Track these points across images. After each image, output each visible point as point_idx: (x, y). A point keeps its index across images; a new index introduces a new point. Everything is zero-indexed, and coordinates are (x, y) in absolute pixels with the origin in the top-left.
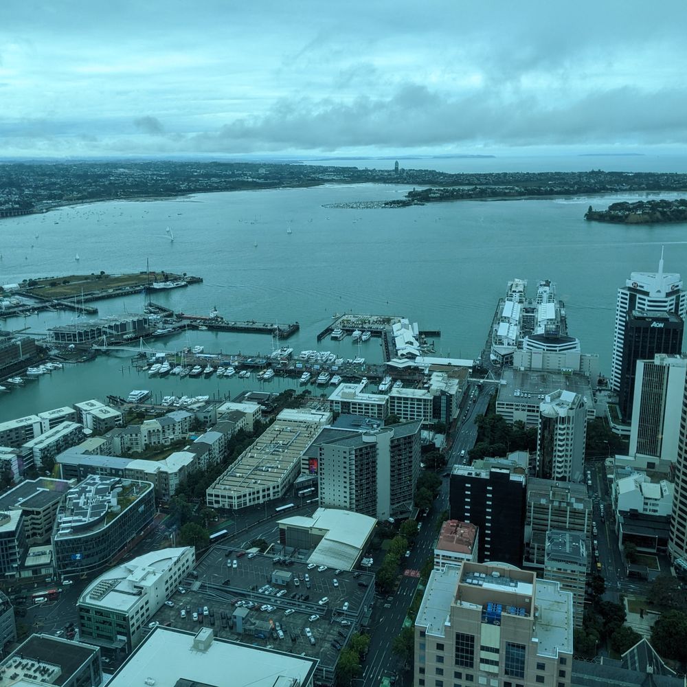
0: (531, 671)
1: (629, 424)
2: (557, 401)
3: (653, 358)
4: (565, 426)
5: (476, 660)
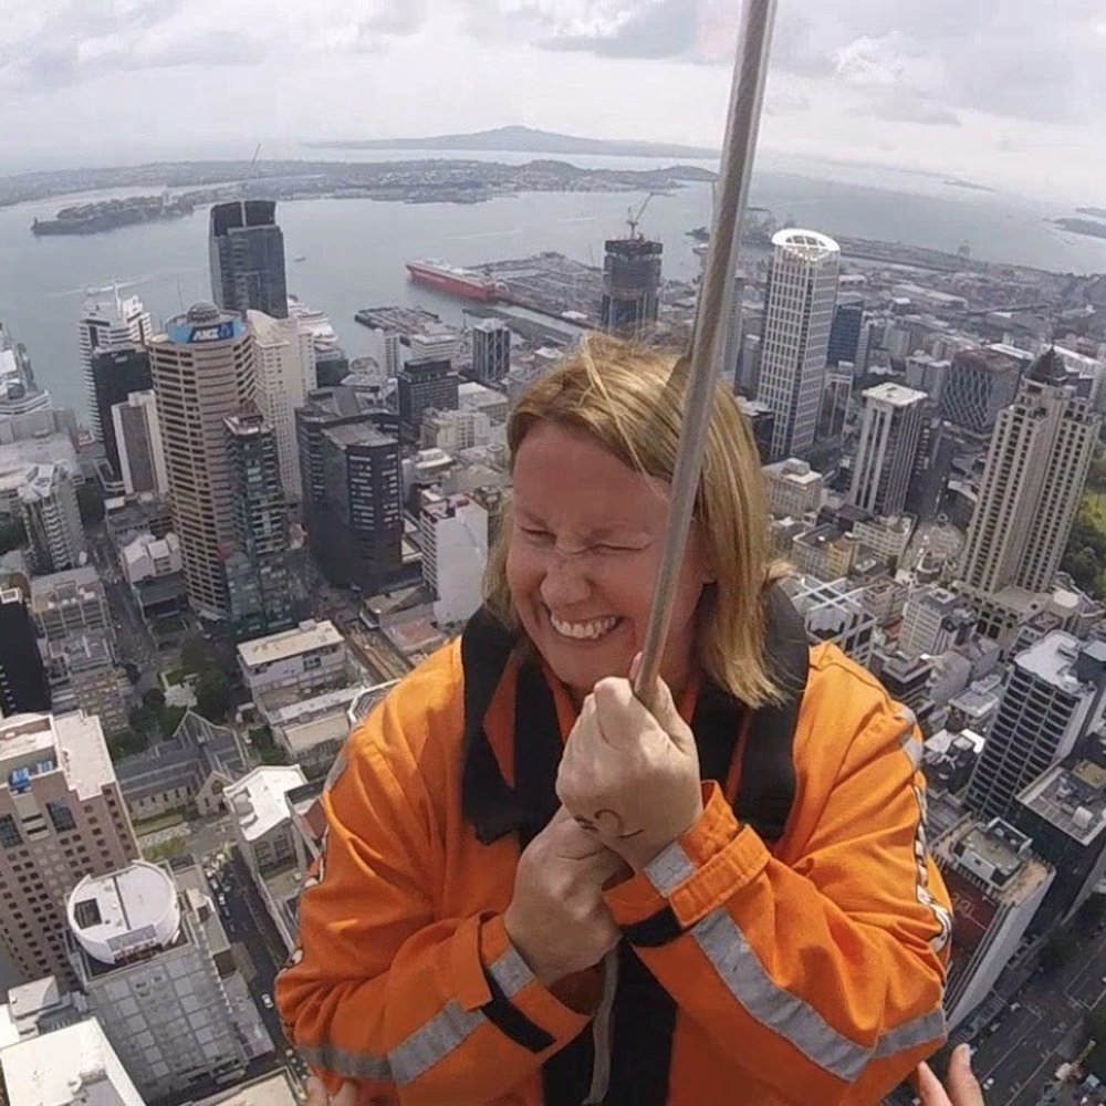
0: (80, 818)
1: (121, 479)
2: (36, 480)
3: (127, 399)
4: (53, 506)
5: (23, 835)
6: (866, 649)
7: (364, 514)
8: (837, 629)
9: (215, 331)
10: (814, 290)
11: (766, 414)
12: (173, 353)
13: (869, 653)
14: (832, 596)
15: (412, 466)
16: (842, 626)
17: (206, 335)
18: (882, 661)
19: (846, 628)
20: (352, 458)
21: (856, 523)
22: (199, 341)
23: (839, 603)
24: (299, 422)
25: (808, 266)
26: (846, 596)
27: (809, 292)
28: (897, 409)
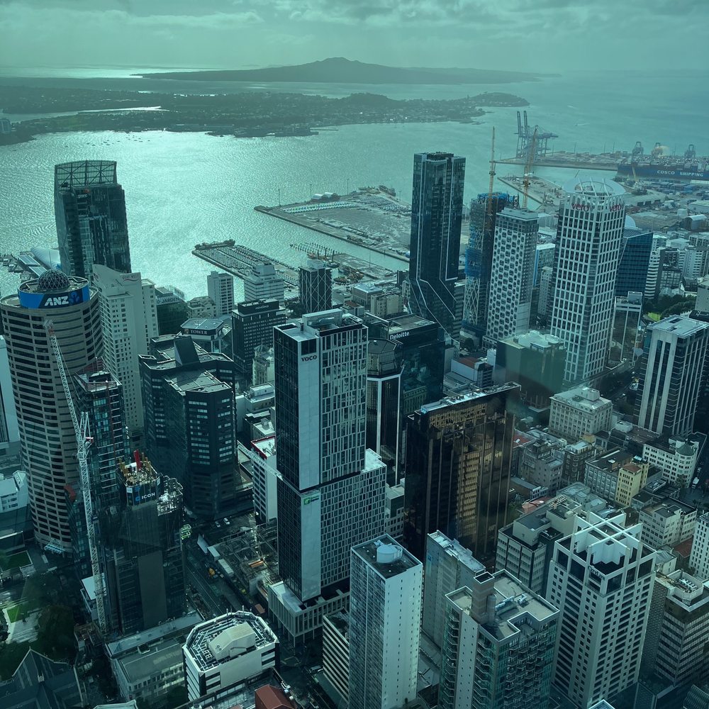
6: (648, 580)
7: (200, 451)
8: (617, 562)
9: (66, 298)
10: (601, 232)
11: (558, 345)
12: (27, 317)
13: (651, 583)
14: (611, 531)
15: (245, 402)
16: (622, 558)
17: (57, 301)
18: (666, 589)
19: (627, 560)
20: (190, 403)
21: (645, 446)
22: (49, 306)
23: (619, 539)
24: (143, 370)
25: (595, 212)
26: (624, 532)
27: (597, 235)
28: (680, 340)
